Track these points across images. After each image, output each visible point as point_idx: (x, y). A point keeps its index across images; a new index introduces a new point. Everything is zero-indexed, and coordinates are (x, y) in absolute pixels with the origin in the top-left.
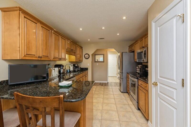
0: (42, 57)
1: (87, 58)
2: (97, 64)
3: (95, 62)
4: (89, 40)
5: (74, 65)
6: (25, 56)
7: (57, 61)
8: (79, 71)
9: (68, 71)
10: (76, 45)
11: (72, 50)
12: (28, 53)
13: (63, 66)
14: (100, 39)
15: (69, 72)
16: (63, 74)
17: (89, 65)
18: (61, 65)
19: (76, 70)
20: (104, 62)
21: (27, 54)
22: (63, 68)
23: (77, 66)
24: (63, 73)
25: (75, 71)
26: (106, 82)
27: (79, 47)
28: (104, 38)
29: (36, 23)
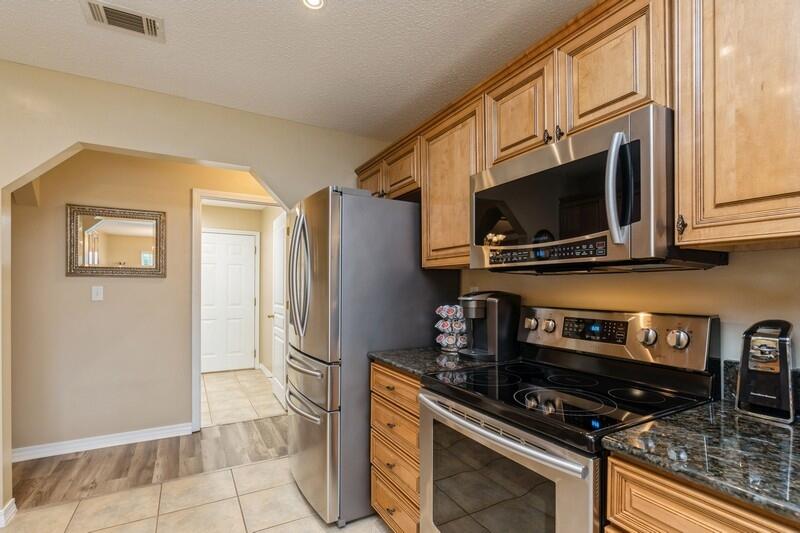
2: (98, 289)
3: (69, 274)
20: (165, 275)
26: (183, 430)
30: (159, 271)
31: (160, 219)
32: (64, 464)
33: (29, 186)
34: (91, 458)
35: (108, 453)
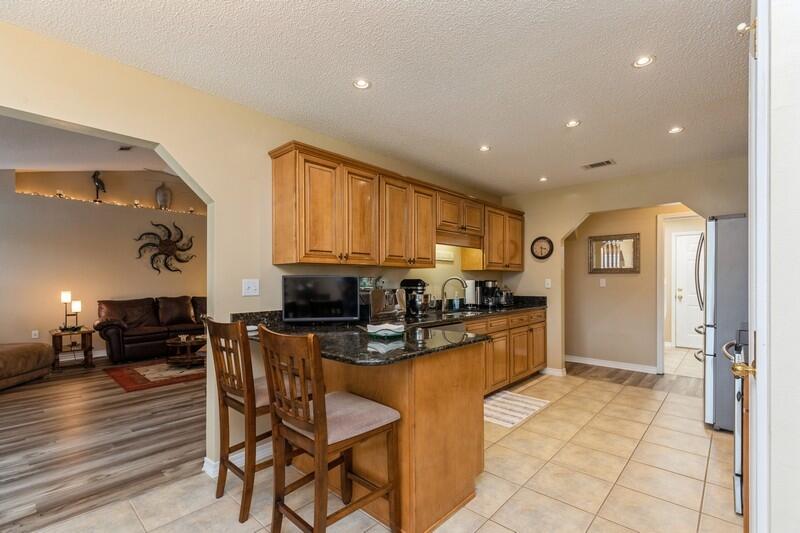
0: (350, 255)
1: (544, 254)
2: (603, 281)
3: (590, 273)
4: (543, 179)
5: (480, 284)
6: (307, 255)
7: (412, 270)
8: (500, 306)
9: (457, 304)
10: (488, 209)
11: (463, 228)
12: (315, 248)
13: (424, 285)
14: (593, 166)
15: (457, 307)
16: (423, 311)
17: (549, 286)
18: (419, 281)
19: (490, 304)
20: (639, 272)
21: (311, 251)
22: (423, 290)
23: (494, 288)
24: (425, 307)
25: (487, 307)
26: (652, 370)
27: (503, 213)
28: (608, 162)
29: (334, 168)
30: (635, 270)
31: (636, 237)
32: (586, 367)
33: (573, 233)
34: (598, 369)
35: (608, 369)
